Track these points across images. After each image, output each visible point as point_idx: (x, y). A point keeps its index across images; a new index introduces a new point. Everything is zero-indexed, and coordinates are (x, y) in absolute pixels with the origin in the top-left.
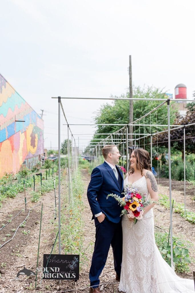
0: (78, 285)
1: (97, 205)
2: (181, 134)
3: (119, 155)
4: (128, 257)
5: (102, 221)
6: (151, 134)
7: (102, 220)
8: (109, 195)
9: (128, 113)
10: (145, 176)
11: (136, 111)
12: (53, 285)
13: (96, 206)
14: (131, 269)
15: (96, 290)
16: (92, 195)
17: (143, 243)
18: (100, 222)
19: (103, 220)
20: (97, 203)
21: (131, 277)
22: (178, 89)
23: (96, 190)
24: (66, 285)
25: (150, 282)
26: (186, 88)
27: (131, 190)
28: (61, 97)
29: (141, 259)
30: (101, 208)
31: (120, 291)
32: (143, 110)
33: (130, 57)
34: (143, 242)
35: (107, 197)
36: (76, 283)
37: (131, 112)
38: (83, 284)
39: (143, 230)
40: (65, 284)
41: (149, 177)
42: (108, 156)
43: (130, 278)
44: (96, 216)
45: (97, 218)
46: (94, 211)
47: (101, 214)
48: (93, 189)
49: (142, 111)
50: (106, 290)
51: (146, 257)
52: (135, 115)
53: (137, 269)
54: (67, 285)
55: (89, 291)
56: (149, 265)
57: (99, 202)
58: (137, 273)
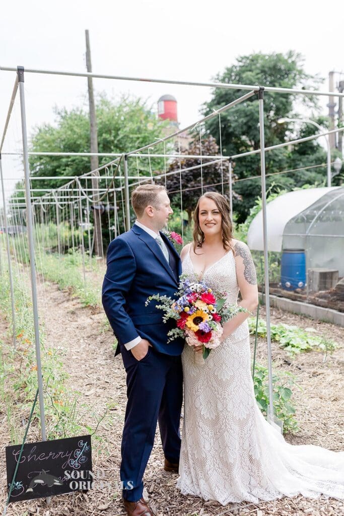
0: (91, 499)
1: (129, 321)
2: (187, 180)
3: (169, 210)
4: (201, 424)
5: (143, 357)
6: (151, 178)
7: (143, 354)
8: (150, 298)
9: (87, 142)
10: (233, 251)
11: (102, 138)
12: (34, 510)
13: (127, 323)
14: (207, 447)
15: (139, 504)
16: (114, 300)
17: (233, 393)
18: (139, 360)
19: (146, 353)
20: (127, 316)
21: (209, 465)
22: (162, 103)
23: (123, 289)
24: (64, 504)
25: (247, 468)
26: (175, 102)
27: (192, 287)
28: (25, 69)
29: (228, 426)
30: (137, 326)
31: (184, 494)
32: (115, 137)
33: (87, 32)
34: (234, 391)
35: (146, 303)
36: (85, 496)
37: (93, 139)
38: (102, 496)
39: (233, 366)
40: (61, 503)
41: (241, 254)
42: (145, 213)
43: (207, 467)
44: (129, 346)
45: (130, 350)
46: (123, 336)
47: (138, 340)
48: (114, 287)
49: (113, 138)
50: (155, 500)
51: (239, 419)
52: (101, 146)
53: (222, 447)
54: (66, 503)
55: (120, 510)
56: (245, 434)
57: (130, 316)
58: (223, 455)
